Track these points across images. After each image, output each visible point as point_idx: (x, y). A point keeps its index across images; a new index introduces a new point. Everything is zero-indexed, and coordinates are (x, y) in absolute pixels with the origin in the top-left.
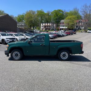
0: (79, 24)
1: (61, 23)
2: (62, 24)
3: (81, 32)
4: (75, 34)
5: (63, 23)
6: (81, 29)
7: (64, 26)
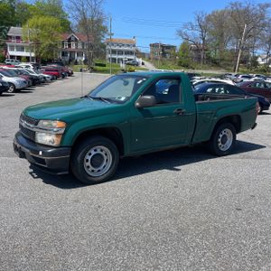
0: (70, 45)
1: (11, 37)
2: (14, 42)
3: (81, 71)
4: (70, 75)
5: (18, 38)
6: (76, 63)
7: (22, 49)
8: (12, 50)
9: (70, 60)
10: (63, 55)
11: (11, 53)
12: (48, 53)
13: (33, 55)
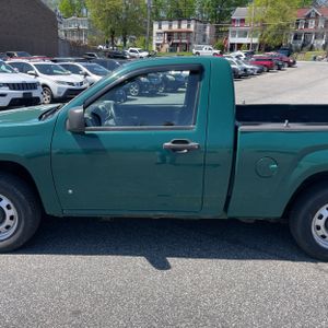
0: (306, 25)
1: (234, 20)
2: (237, 27)
3: (315, 59)
5: (243, 21)
6: (311, 49)
7: (244, 34)
8: (234, 36)
9: (303, 45)
10: (295, 38)
11: (232, 40)
12: (274, 37)
13: (255, 41)
